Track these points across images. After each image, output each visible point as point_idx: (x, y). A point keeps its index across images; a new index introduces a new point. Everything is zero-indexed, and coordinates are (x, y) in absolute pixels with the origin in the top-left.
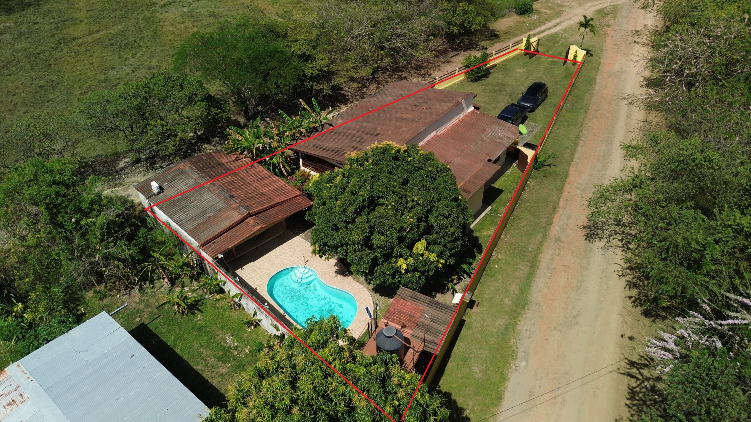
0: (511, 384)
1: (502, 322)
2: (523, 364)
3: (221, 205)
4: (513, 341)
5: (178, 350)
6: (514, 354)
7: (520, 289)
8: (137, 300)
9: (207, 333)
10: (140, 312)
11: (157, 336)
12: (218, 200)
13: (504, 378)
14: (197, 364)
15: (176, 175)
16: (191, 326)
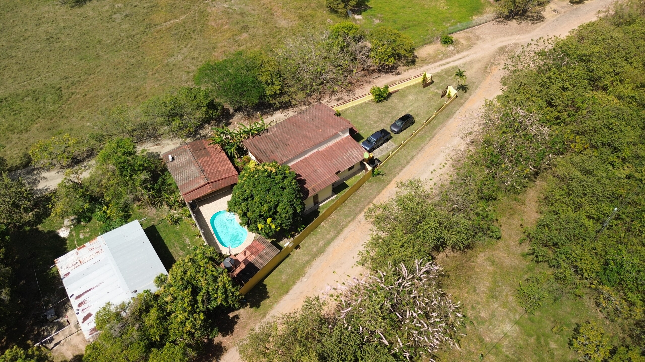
0: (295, 287)
1: (307, 259)
2: (306, 280)
3: (197, 174)
4: (308, 268)
5: (165, 241)
6: (303, 275)
7: (324, 245)
8: (154, 213)
9: (179, 235)
10: (154, 219)
11: (158, 232)
12: (197, 171)
13: (294, 283)
14: (172, 249)
15: (182, 152)
16: (173, 230)
